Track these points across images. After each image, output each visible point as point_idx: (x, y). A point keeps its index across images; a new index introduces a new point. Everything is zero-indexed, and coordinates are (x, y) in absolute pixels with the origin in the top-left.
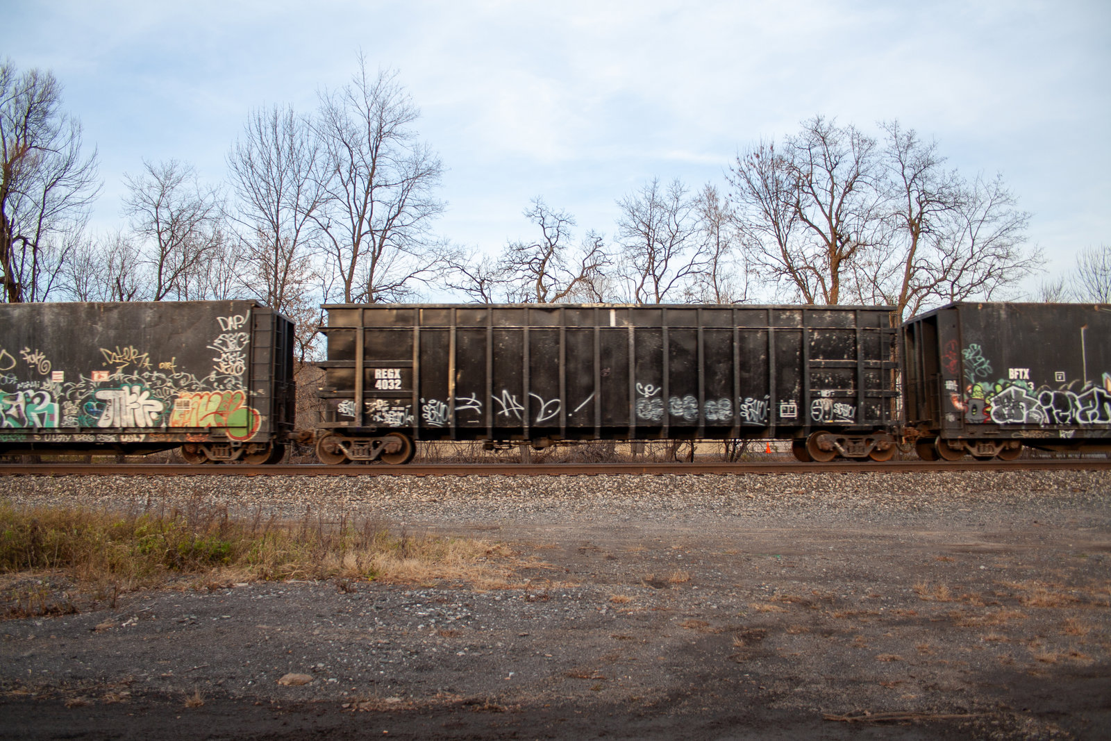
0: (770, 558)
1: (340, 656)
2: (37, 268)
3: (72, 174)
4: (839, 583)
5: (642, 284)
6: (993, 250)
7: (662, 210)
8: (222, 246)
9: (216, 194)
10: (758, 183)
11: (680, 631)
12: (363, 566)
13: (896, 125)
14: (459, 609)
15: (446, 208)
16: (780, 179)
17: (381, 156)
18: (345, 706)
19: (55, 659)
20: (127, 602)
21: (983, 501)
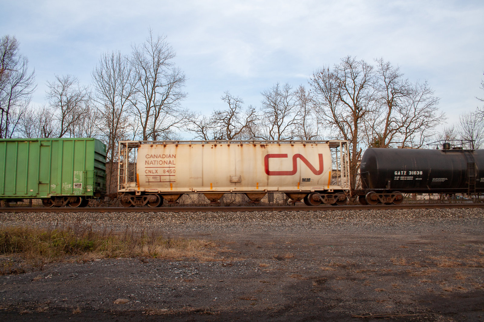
0: (329, 247)
1: (141, 291)
2: (8, 122)
3: (23, 81)
4: (358, 257)
5: (273, 129)
6: (424, 114)
7: (281, 97)
8: (90, 112)
9: (87, 90)
10: (322, 85)
11: (289, 279)
12: (151, 251)
13: (382, 60)
14: (193, 270)
15: (187, 96)
16: (332, 83)
17: (159, 73)
18: (143, 313)
19: (15, 293)
20: (47, 268)
21: (420, 222)
